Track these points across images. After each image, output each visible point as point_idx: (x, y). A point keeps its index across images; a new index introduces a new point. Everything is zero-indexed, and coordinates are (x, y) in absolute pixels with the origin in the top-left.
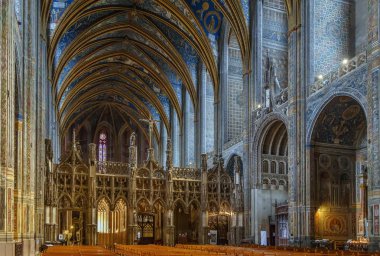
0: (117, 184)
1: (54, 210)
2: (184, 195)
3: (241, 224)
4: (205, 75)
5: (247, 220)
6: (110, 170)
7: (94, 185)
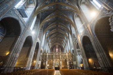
0: (51, 56)
1: (40, 61)
2: (63, 58)
3: (76, 64)
4: (70, 35)
5: (77, 63)
6: (50, 54)
7: (47, 57)
